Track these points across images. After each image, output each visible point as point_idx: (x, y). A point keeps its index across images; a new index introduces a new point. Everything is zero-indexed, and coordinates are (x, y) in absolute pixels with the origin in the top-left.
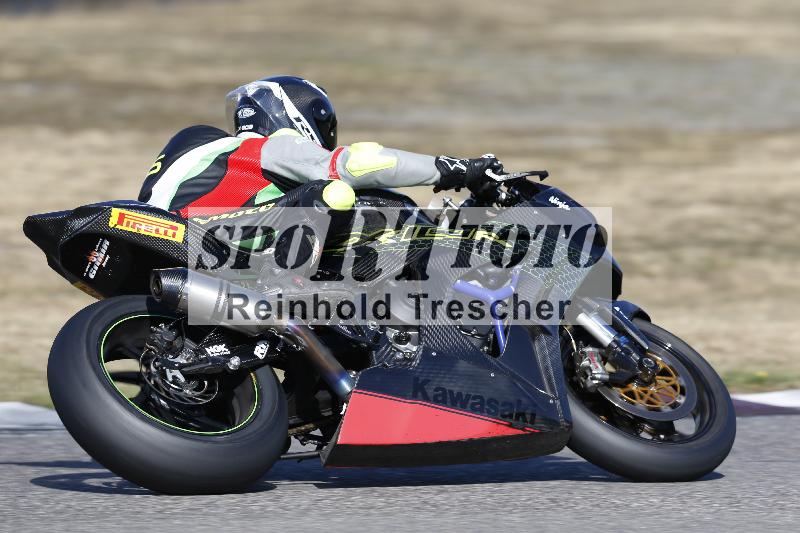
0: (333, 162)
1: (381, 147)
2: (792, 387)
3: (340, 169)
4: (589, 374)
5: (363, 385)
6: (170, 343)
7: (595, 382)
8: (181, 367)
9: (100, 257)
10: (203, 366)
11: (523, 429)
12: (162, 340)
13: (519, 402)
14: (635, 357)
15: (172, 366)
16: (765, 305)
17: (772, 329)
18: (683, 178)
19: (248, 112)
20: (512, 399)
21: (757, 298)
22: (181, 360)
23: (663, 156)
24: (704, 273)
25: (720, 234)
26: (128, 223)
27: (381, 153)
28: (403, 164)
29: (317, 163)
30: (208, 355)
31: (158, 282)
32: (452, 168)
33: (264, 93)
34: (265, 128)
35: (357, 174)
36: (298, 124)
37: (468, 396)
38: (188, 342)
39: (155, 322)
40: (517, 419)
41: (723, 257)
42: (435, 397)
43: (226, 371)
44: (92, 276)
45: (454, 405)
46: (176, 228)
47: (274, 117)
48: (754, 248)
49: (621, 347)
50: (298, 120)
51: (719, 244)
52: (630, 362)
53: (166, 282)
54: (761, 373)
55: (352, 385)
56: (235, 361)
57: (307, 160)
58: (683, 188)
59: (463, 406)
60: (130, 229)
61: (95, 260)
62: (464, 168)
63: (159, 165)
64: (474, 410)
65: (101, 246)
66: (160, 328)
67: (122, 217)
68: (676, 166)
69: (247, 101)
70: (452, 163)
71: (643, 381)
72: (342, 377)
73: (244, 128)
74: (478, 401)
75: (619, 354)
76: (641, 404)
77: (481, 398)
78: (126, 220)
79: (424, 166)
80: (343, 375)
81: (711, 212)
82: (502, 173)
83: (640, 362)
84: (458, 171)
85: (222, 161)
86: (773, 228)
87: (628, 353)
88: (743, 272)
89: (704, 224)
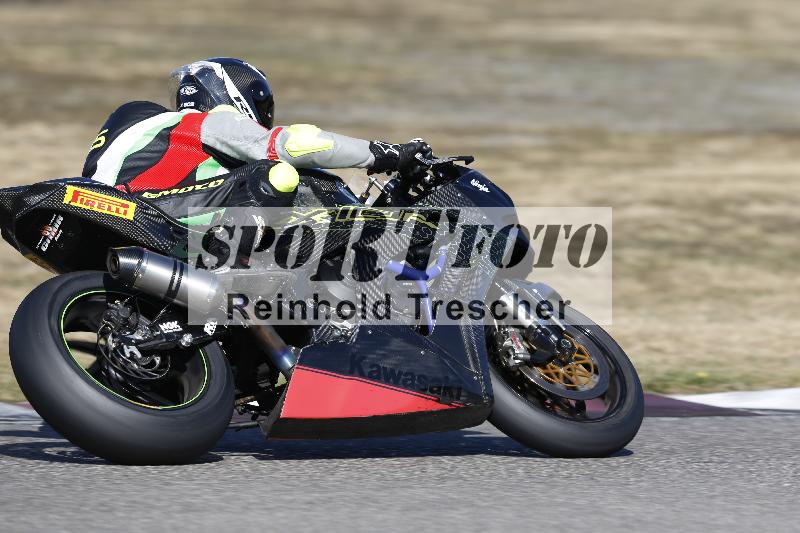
0: (272, 141)
1: (319, 130)
2: (732, 389)
3: (278, 149)
4: (511, 353)
5: (304, 361)
6: (126, 320)
7: (517, 361)
8: (137, 343)
9: (53, 232)
10: (157, 342)
11: (450, 405)
12: (118, 316)
13: (447, 378)
14: (554, 338)
15: (129, 342)
16: (704, 306)
17: (711, 330)
18: (624, 178)
19: (190, 90)
20: (440, 376)
21: (696, 299)
22: (138, 336)
23: (604, 156)
24: (643, 274)
25: (661, 235)
26: (82, 200)
27: (319, 136)
28: (339, 146)
29: (256, 141)
30: (162, 331)
31: (115, 260)
32: (386, 152)
33: (206, 72)
34: (205, 105)
35: (295, 155)
36: (238, 104)
37: (400, 373)
38: (142, 319)
39: (111, 298)
40: (445, 394)
41: (663, 258)
42: (370, 373)
43: (178, 347)
44: (44, 249)
45: (387, 381)
46: (127, 206)
47: (215, 95)
48: (694, 250)
49: (541, 329)
50: (238, 99)
51: (659, 245)
52: (549, 343)
53: (123, 260)
54: (702, 374)
55: (294, 361)
56: (187, 339)
57: (246, 138)
58: (624, 189)
59: (396, 383)
60: (83, 206)
61: (48, 234)
62: (397, 153)
63: (103, 139)
64: (406, 386)
65: (55, 221)
66: (116, 304)
67: (76, 195)
68: (616, 167)
69: (190, 79)
70: (386, 148)
71: (561, 361)
72: (284, 354)
73: (186, 105)
74: (409, 377)
75: (540, 334)
76: (560, 384)
77: (412, 374)
78: (80, 198)
79: (359, 150)
80: (285, 351)
81: (652, 212)
82: (431, 157)
83: (559, 342)
84: (391, 155)
85: (165, 136)
86: (713, 230)
87: (548, 335)
88: (683, 273)
89: (644, 225)
